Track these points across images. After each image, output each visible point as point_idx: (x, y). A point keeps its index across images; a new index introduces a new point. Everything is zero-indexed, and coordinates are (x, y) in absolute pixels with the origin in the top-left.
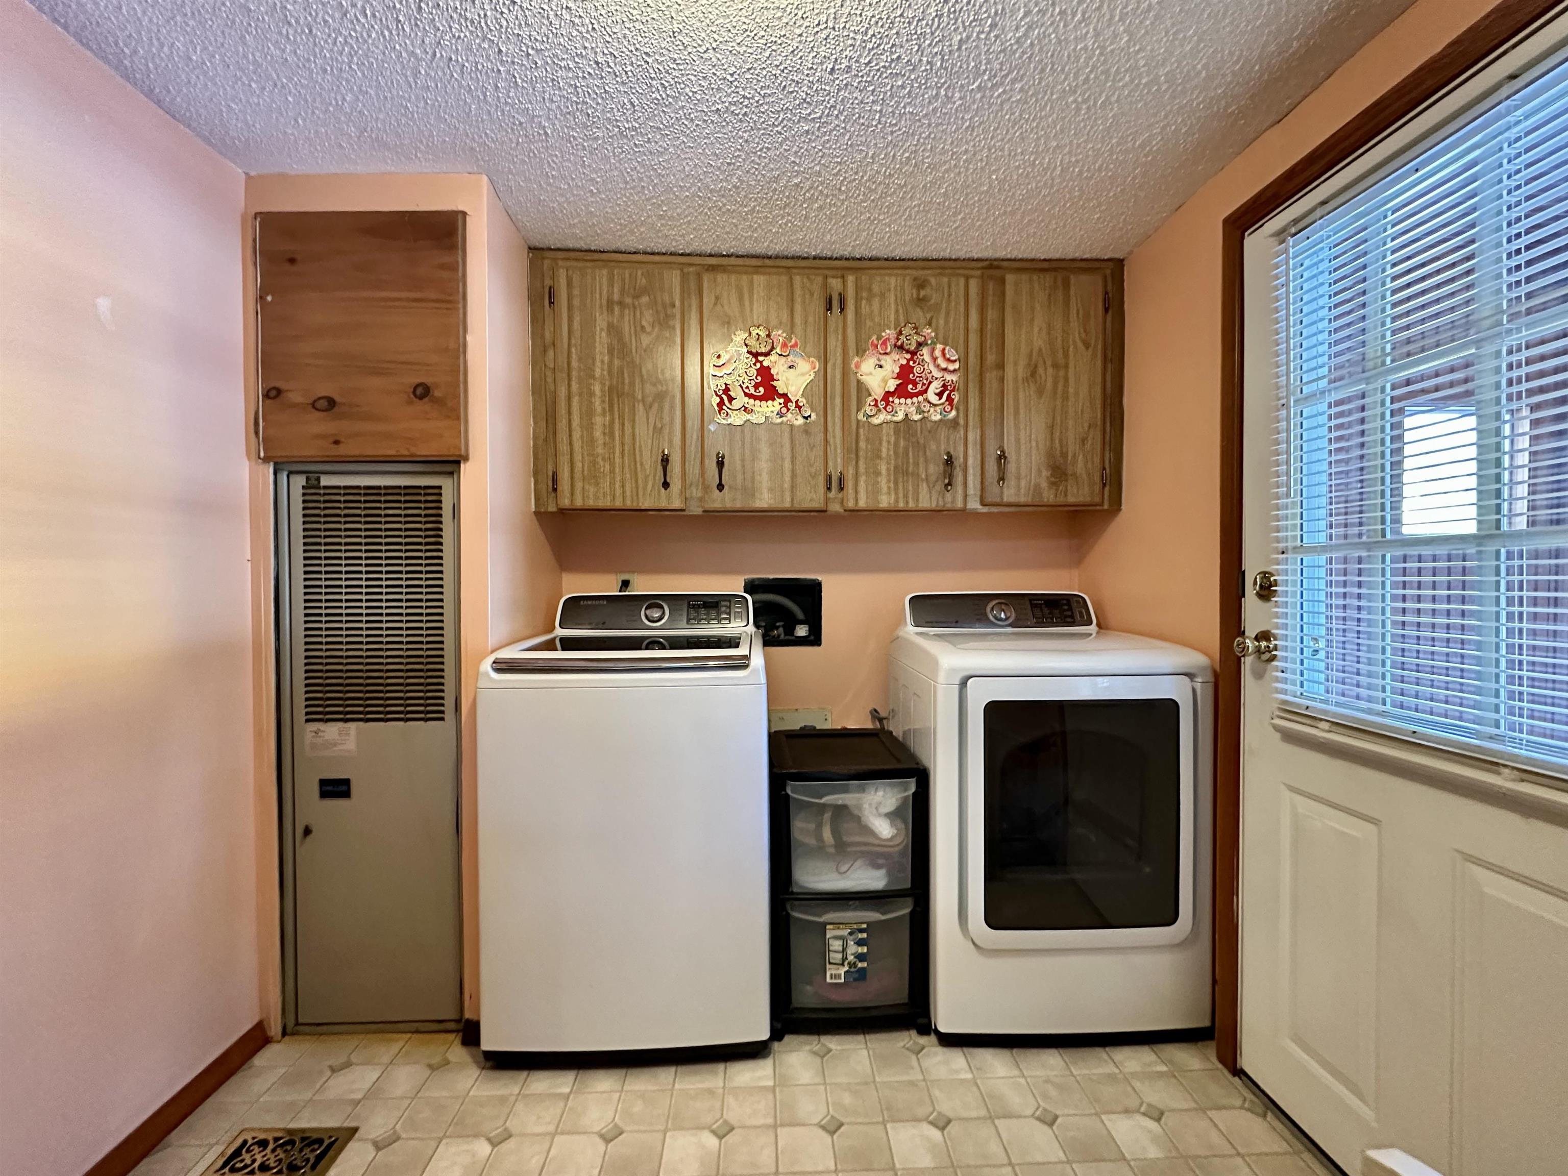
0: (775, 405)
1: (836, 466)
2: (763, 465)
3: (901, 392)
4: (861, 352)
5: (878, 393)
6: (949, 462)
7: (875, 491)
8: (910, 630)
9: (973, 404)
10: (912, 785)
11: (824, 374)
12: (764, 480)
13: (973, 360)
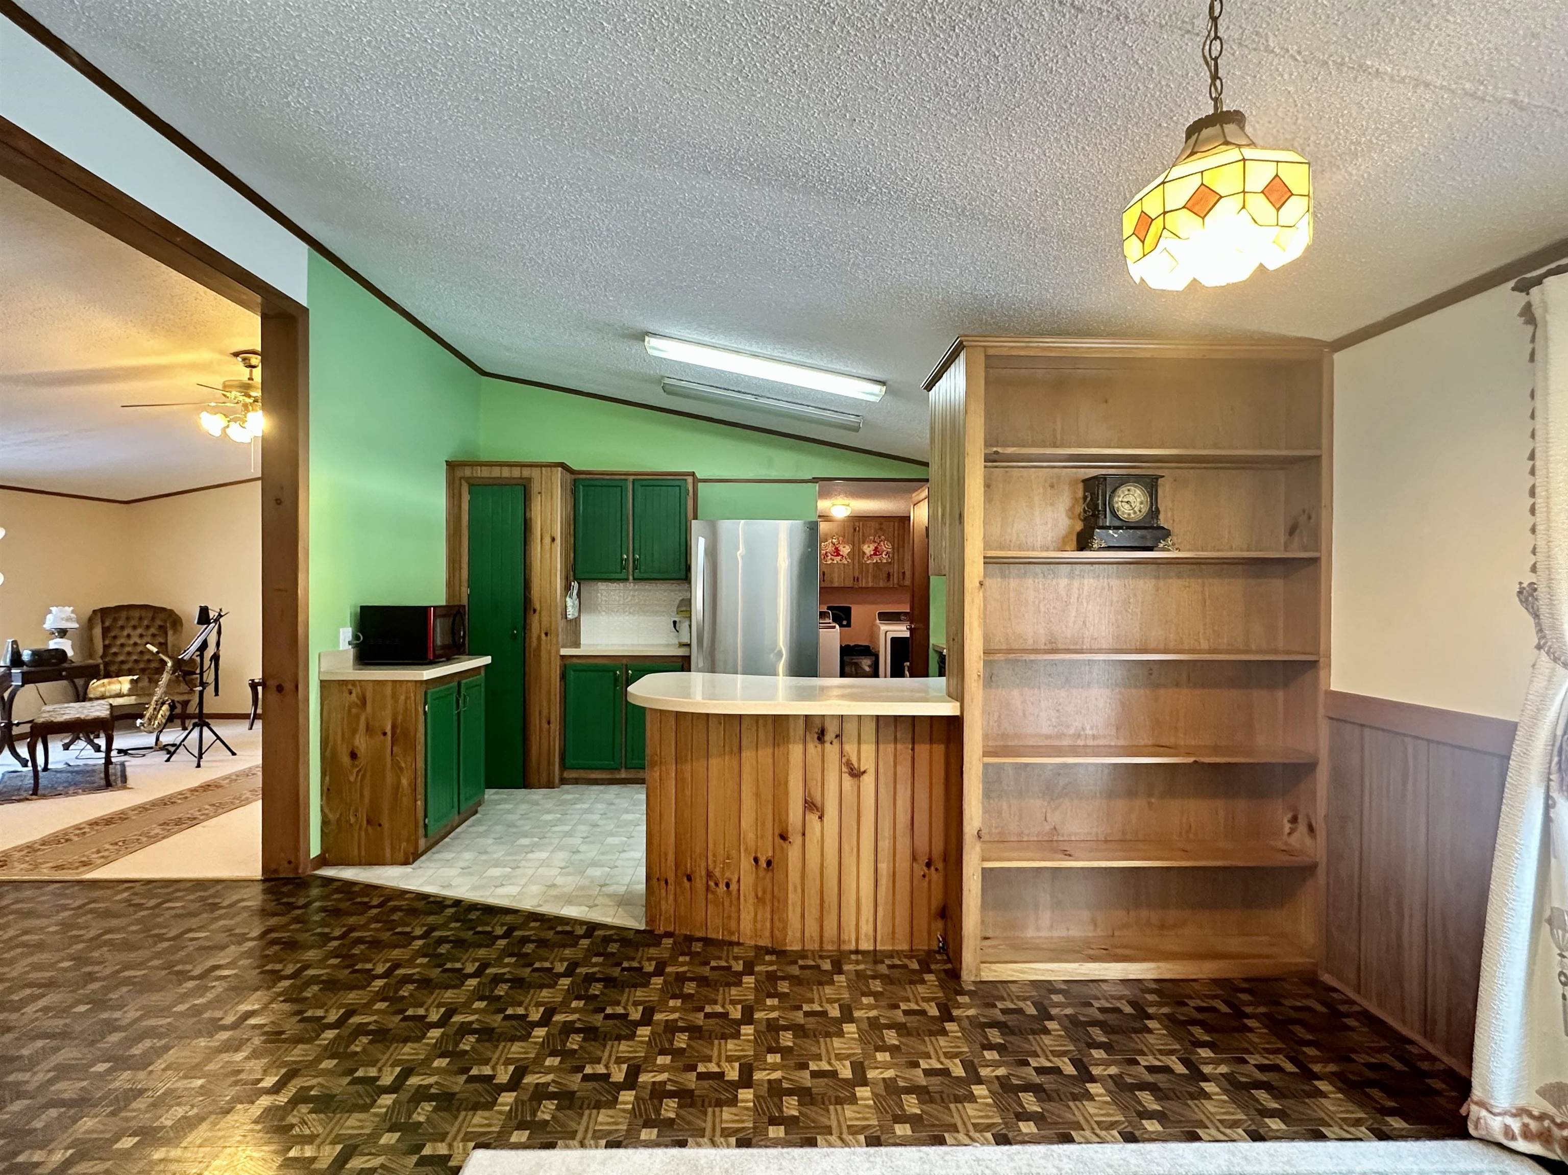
0: (839, 558)
1: (856, 575)
2: (836, 575)
3: (875, 554)
4: (864, 543)
5: (868, 554)
6: (889, 574)
7: (867, 582)
8: (878, 621)
9: (896, 557)
10: (874, 658)
11: (853, 550)
12: (836, 579)
13: (896, 546)
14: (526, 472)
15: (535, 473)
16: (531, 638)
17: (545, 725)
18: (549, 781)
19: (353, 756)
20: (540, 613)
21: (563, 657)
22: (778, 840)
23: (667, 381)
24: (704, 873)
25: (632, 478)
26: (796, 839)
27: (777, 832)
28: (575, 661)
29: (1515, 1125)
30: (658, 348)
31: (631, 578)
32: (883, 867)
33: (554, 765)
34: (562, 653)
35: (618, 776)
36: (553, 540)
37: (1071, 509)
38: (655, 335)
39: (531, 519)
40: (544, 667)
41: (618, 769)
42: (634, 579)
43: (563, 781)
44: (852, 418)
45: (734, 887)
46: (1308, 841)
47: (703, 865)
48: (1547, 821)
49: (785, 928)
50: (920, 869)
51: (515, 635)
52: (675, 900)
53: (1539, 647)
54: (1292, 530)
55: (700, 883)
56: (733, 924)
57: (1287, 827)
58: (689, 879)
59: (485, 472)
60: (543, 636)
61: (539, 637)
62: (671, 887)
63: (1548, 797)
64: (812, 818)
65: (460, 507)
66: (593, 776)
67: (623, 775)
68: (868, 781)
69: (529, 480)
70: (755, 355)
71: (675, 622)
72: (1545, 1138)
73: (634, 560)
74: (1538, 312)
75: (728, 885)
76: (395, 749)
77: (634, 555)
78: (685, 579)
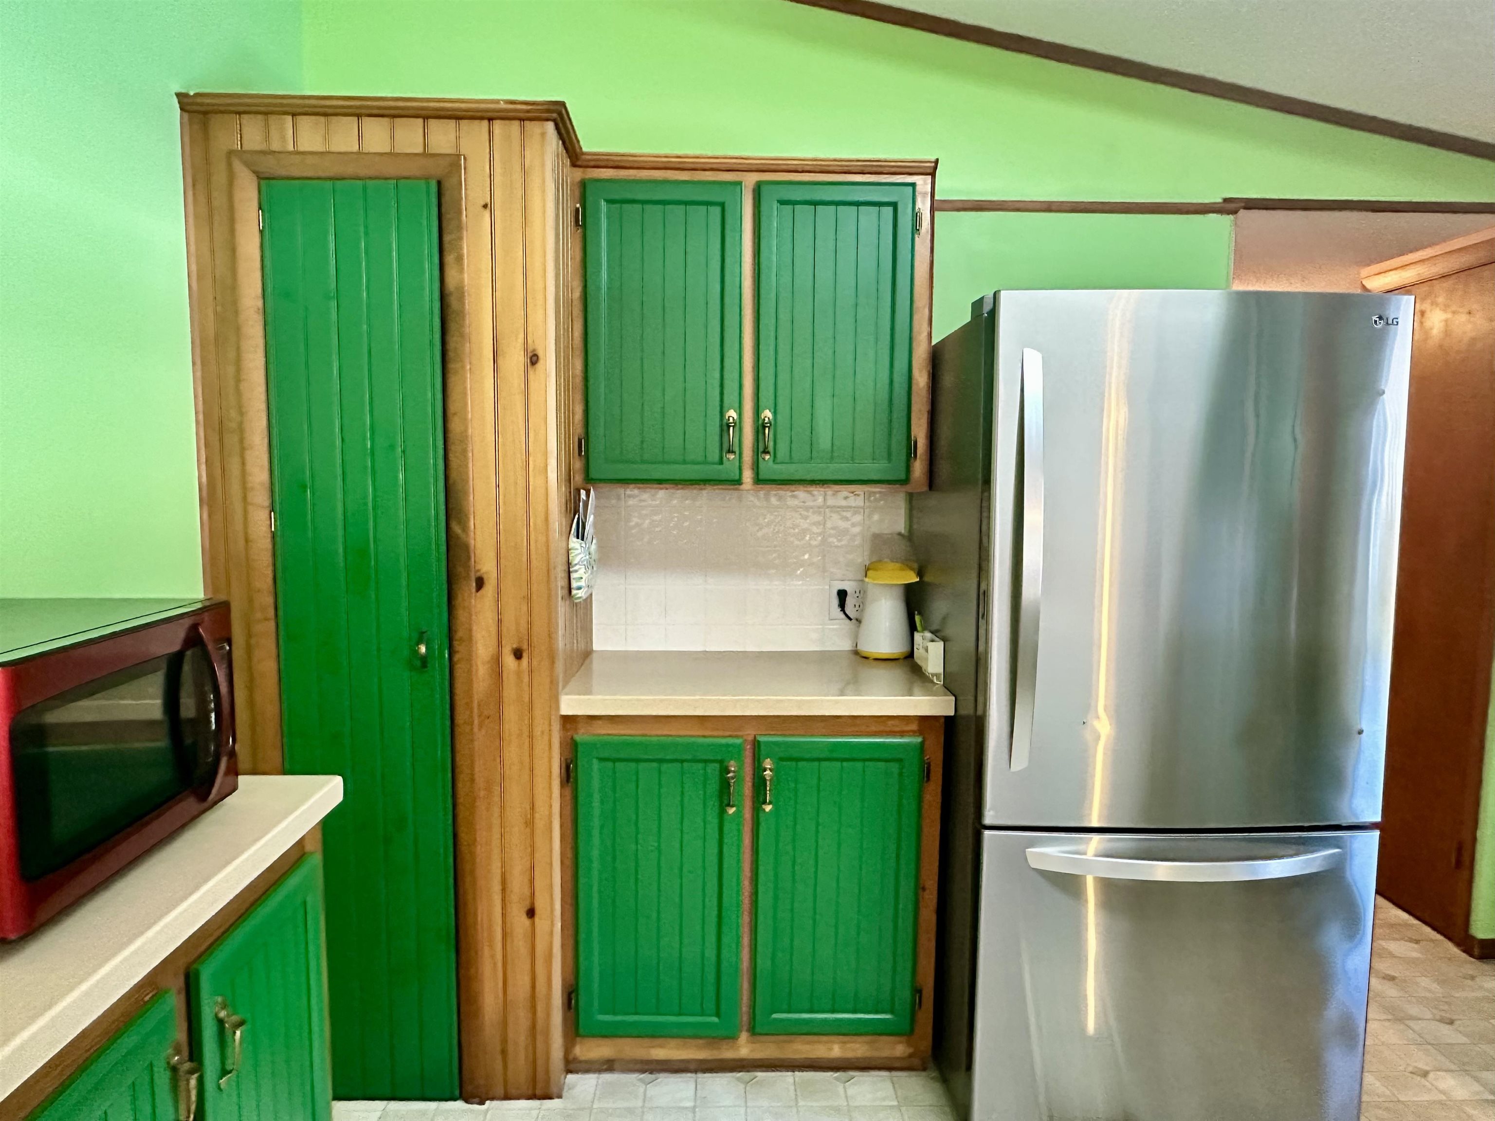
14: (442, 137)
15: (472, 139)
16: (469, 660)
17: (520, 921)
18: (534, 1080)
20: (499, 591)
21: (568, 721)
25: (753, 177)
28: (602, 729)
31: (748, 476)
33: (547, 1027)
34: (565, 710)
35: (729, 1053)
36: (534, 359)
39: (460, 290)
40: (514, 755)
41: (728, 1035)
42: (758, 480)
43: (576, 1070)
51: (424, 661)
60: (509, 660)
61: (497, 662)
65: (233, 250)
66: (660, 1053)
67: (744, 1046)
69: (454, 162)
71: (842, 595)
73: (760, 427)
77: (757, 411)
78: (905, 481)
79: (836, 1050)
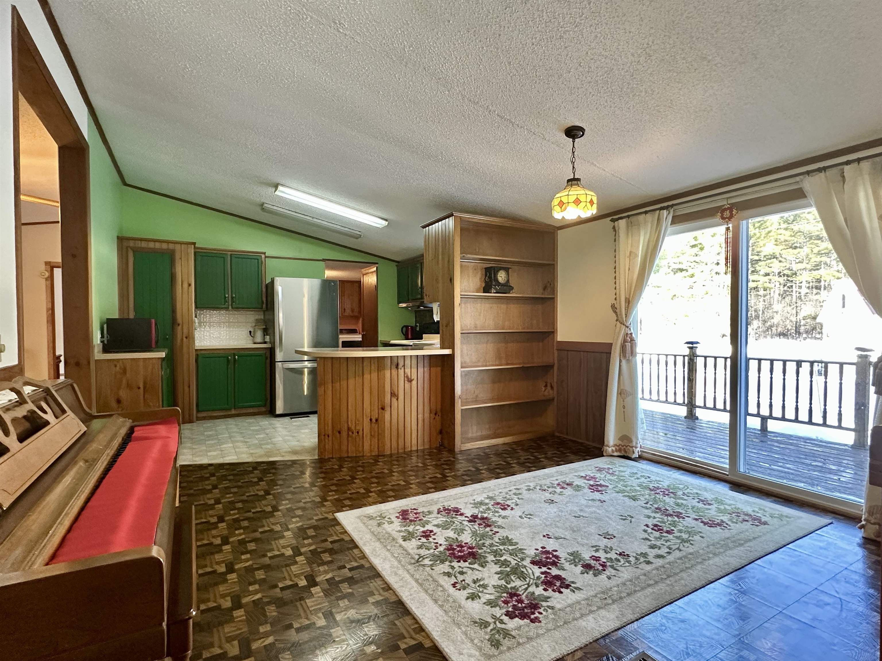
14: (171, 246)
15: (178, 247)
16: (176, 340)
17: (187, 389)
18: (190, 419)
19: (119, 401)
20: (182, 326)
21: (196, 350)
22: (381, 411)
23: (266, 205)
24: (346, 428)
25: (230, 253)
26: (388, 409)
27: (380, 407)
28: (203, 352)
29: (614, 449)
30: (283, 192)
31: (230, 307)
32: (420, 416)
33: (193, 410)
34: (196, 348)
35: (230, 413)
36: (190, 285)
37: (481, 279)
38: (282, 185)
39: (175, 273)
40: (186, 357)
41: (230, 409)
42: (232, 308)
43: (198, 419)
44: (358, 233)
45: (361, 433)
46: (551, 392)
47: (346, 425)
48: (620, 366)
49: (384, 446)
50: (433, 415)
51: (168, 339)
52: (333, 443)
53: (617, 320)
54: (545, 288)
55: (344, 434)
56: (361, 449)
57: (543, 389)
58: (339, 432)
59: (144, 244)
60: (185, 339)
61: (182, 339)
62: (330, 438)
63: (620, 360)
64: (394, 400)
65: (127, 264)
66: (215, 414)
67: (233, 412)
68: (414, 383)
69: (174, 251)
70: (330, 201)
71: (250, 332)
72: (620, 450)
73: (232, 298)
74: (617, 229)
75: (358, 433)
76: (146, 396)
77: (232, 295)
78: (262, 308)
79: (251, 410)
